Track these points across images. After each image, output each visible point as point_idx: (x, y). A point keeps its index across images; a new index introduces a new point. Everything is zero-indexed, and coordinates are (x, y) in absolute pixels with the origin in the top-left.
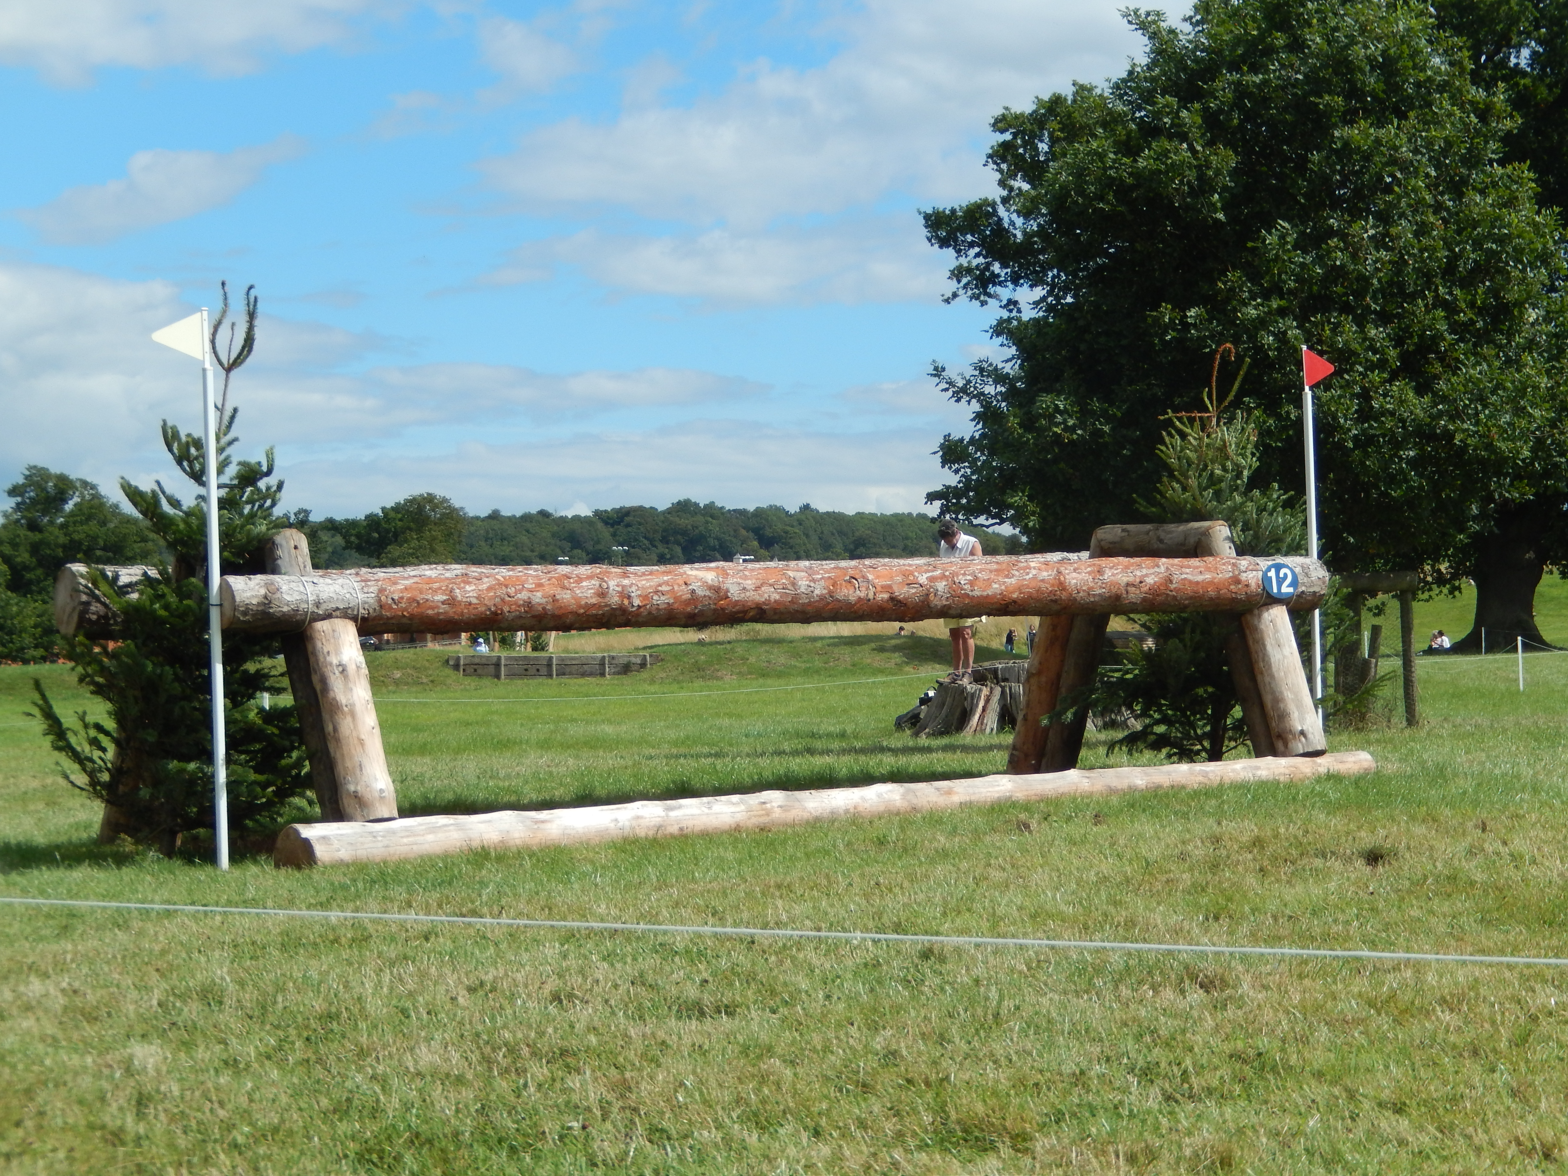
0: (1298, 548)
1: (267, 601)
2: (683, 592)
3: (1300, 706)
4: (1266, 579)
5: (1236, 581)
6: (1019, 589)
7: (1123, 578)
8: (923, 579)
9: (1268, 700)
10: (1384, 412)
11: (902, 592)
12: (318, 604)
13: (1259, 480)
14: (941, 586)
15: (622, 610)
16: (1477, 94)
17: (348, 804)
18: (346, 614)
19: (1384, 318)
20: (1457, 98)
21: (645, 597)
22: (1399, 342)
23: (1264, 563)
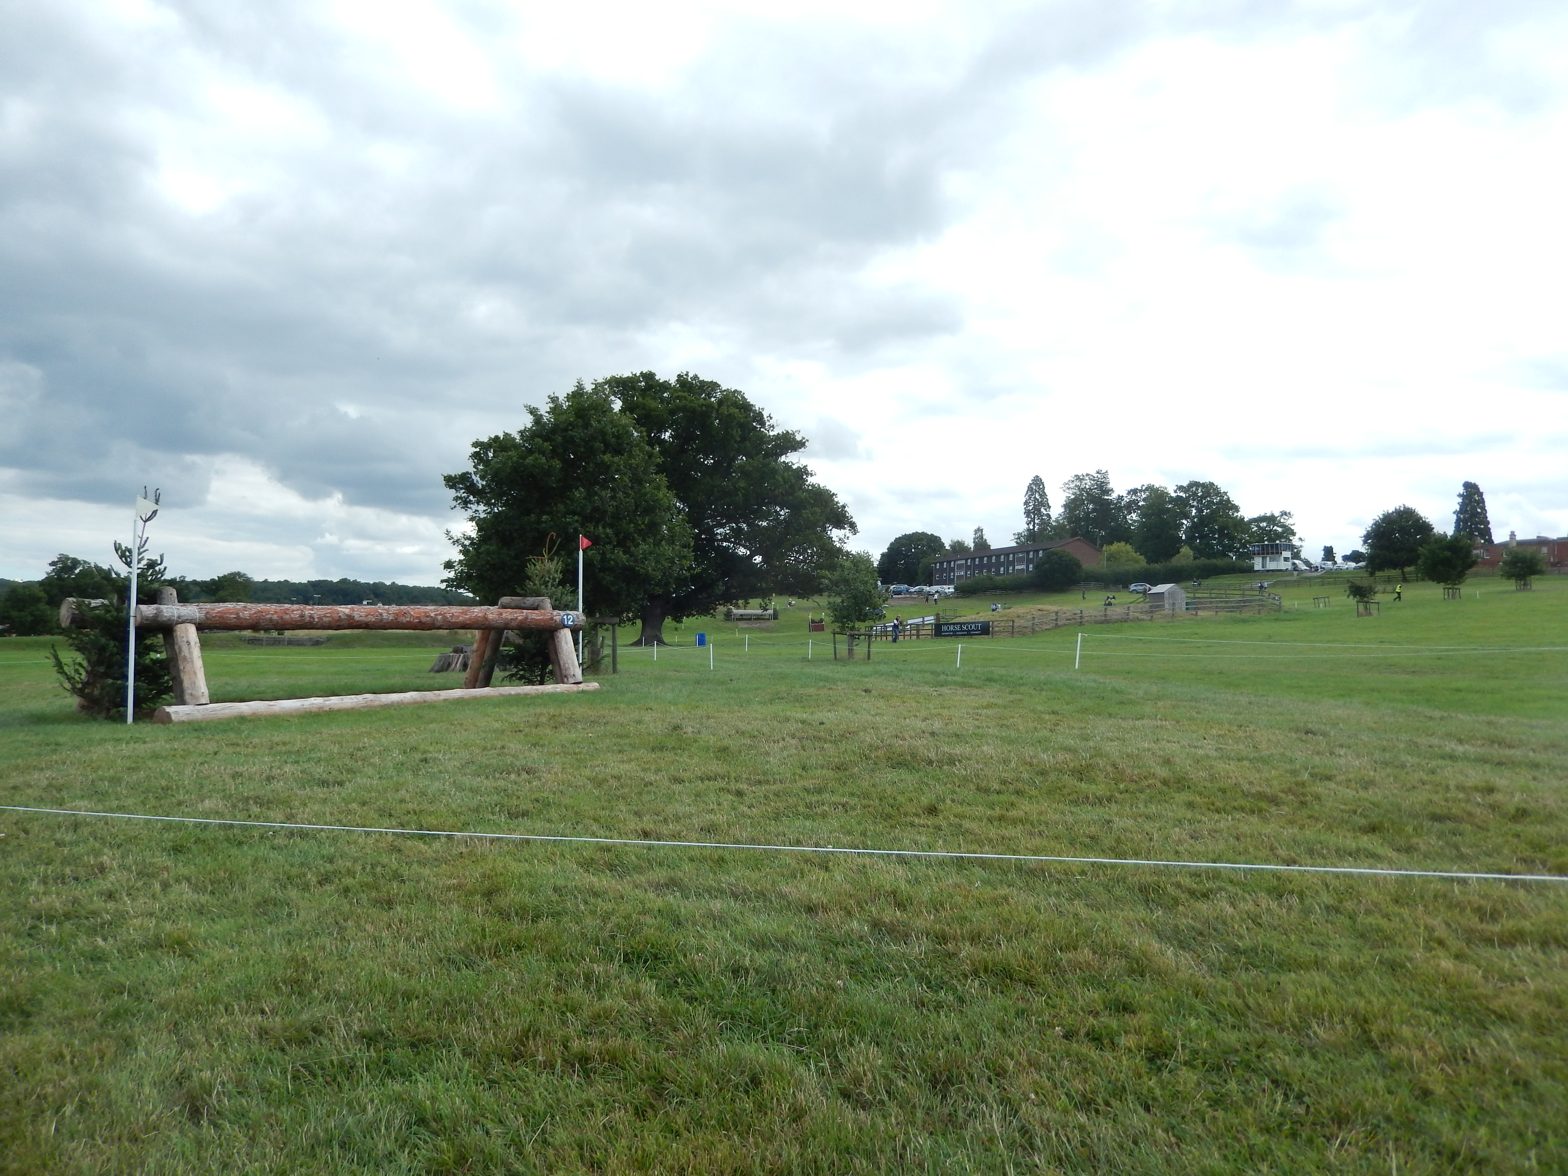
0: (576, 608)
1: (156, 616)
2: (336, 616)
3: (573, 665)
4: (563, 619)
5: (552, 619)
6: (470, 619)
7: (510, 617)
8: (432, 615)
9: (562, 663)
10: (610, 559)
11: (424, 620)
12: (179, 617)
13: (562, 583)
14: (440, 617)
15: (311, 623)
16: (647, 448)
17: (187, 698)
18: (191, 621)
19: (611, 526)
20: (641, 450)
21: (320, 618)
22: (617, 535)
23: (562, 613)
